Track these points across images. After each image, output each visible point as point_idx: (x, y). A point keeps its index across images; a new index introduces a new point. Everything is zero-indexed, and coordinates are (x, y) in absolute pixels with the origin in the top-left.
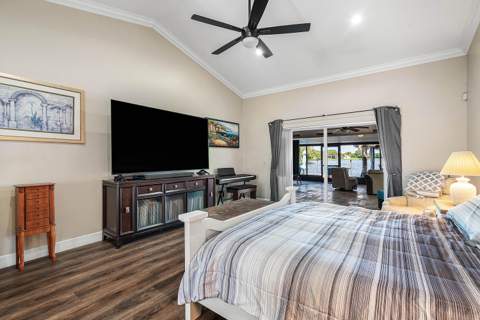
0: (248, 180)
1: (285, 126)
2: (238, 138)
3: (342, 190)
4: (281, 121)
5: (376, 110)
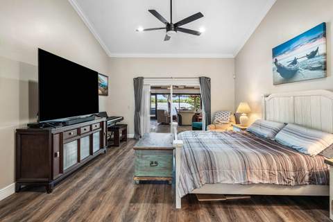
0: (119, 121)
1: (145, 82)
2: (107, 88)
3: (162, 124)
4: (142, 78)
5: (200, 78)
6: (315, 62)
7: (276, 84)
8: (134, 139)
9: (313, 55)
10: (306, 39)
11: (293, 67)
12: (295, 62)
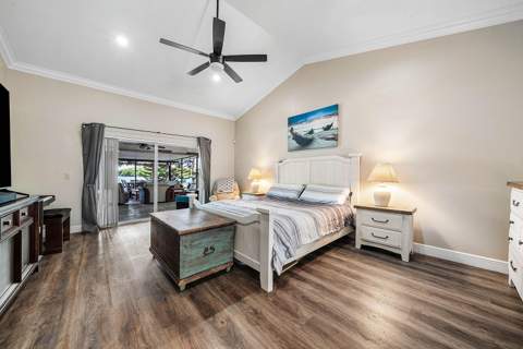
1: (108, 133)
5: (199, 139)
6: (329, 134)
7: (290, 150)
8: (84, 233)
9: (328, 128)
10: (322, 114)
11: (310, 136)
12: (311, 132)
